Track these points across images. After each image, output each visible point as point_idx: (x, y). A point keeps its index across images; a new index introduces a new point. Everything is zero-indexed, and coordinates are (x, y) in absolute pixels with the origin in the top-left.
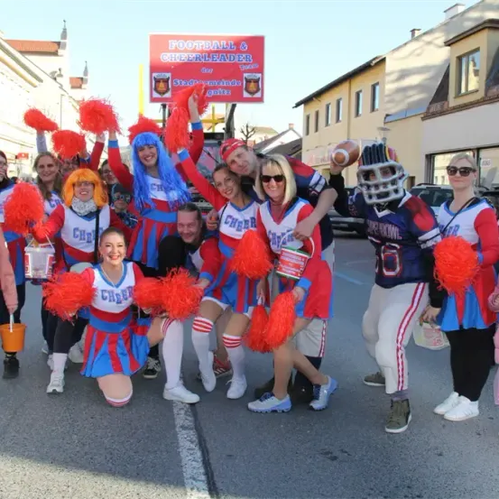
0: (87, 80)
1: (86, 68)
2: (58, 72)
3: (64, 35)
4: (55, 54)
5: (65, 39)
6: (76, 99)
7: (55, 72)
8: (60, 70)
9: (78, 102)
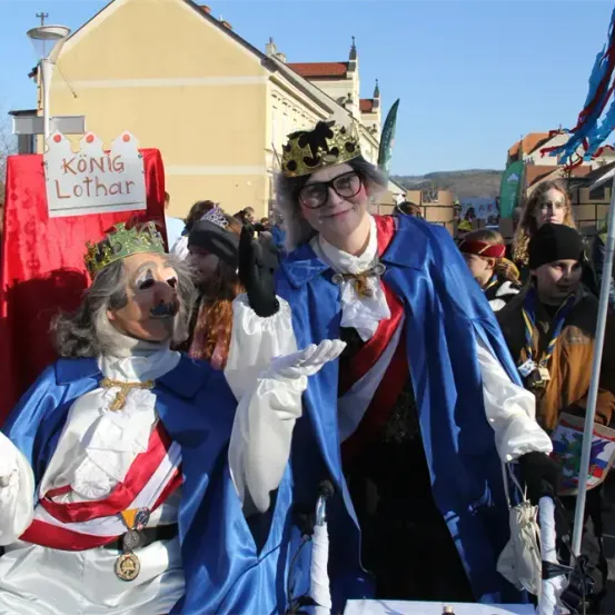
0: (377, 102)
1: (377, 88)
2: (347, 98)
3: (353, 55)
4: (344, 77)
5: (354, 58)
6: (366, 126)
7: (343, 98)
8: (349, 95)
9: (368, 129)
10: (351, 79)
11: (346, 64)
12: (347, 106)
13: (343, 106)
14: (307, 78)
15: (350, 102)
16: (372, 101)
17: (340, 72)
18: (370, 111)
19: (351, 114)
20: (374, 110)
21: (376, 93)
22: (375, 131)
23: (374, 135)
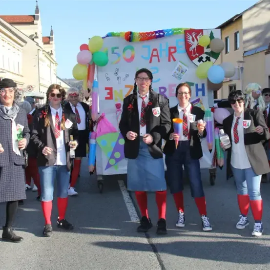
0: (52, 38)
1: (52, 30)
2: (35, 35)
3: (37, 11)
4: (32, 23)
5: (38, 13)
6: (47, 51)
7: (33, 35)
8: (36, 33)
9: (48, 53)
10: (36, 24)
11: (34, 16)
12: (35, 40)
13: (33, 40)
14: (11, 24)
15: (37, 37)
16: (49, 38)
17: (30, 20)
18: (48, 43)
19: (37, 44)
20: (51, 42)
21: (52, 33)
22: (52, 54)
23: (52, 56)
